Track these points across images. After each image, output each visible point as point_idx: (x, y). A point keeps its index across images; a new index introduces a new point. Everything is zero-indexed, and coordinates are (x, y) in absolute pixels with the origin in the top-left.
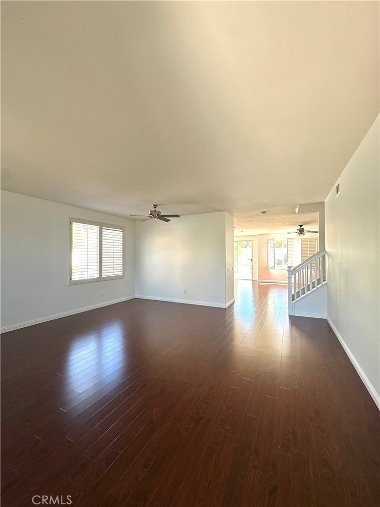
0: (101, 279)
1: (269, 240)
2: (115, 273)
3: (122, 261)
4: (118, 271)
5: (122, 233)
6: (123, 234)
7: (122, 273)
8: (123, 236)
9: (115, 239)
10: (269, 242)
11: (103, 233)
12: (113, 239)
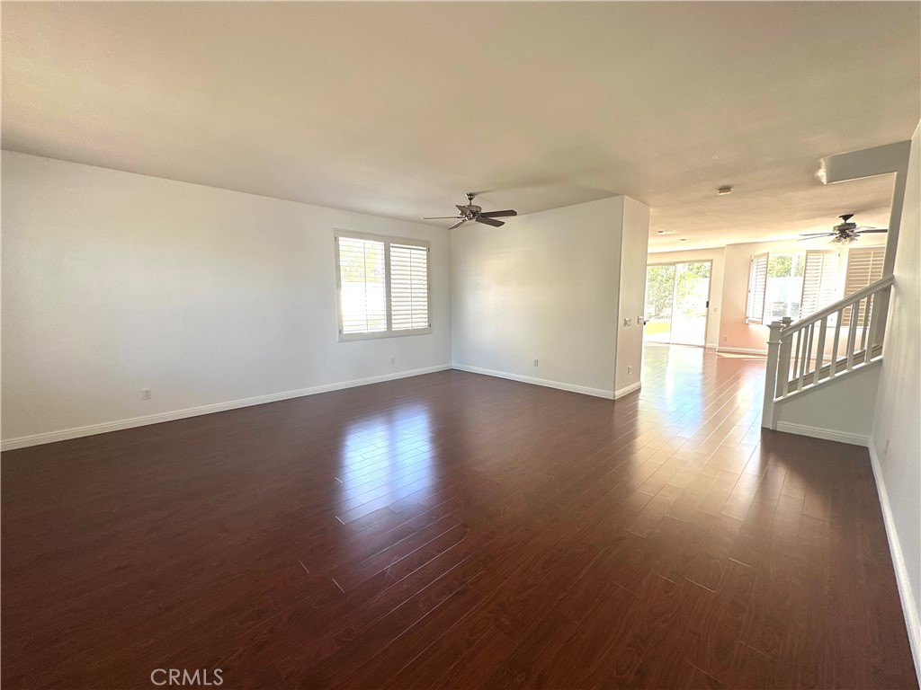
0: (390, 334)
1: (755, 257)
2: (414, 325)
3: (426, 303)
4: (421, 322)
5: (425, 253)
6: (428, 255)
7: (427, 324)
8: (428, 259)
9: (412, 264)
10: (755, 261)
11: (392, 254)
12: (409, 264)
